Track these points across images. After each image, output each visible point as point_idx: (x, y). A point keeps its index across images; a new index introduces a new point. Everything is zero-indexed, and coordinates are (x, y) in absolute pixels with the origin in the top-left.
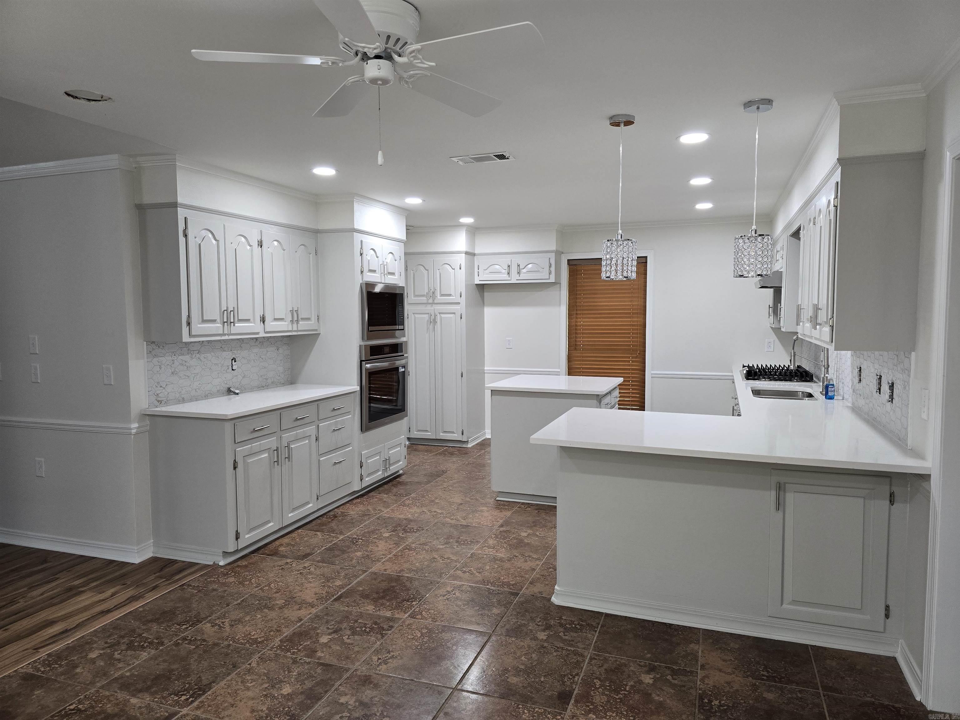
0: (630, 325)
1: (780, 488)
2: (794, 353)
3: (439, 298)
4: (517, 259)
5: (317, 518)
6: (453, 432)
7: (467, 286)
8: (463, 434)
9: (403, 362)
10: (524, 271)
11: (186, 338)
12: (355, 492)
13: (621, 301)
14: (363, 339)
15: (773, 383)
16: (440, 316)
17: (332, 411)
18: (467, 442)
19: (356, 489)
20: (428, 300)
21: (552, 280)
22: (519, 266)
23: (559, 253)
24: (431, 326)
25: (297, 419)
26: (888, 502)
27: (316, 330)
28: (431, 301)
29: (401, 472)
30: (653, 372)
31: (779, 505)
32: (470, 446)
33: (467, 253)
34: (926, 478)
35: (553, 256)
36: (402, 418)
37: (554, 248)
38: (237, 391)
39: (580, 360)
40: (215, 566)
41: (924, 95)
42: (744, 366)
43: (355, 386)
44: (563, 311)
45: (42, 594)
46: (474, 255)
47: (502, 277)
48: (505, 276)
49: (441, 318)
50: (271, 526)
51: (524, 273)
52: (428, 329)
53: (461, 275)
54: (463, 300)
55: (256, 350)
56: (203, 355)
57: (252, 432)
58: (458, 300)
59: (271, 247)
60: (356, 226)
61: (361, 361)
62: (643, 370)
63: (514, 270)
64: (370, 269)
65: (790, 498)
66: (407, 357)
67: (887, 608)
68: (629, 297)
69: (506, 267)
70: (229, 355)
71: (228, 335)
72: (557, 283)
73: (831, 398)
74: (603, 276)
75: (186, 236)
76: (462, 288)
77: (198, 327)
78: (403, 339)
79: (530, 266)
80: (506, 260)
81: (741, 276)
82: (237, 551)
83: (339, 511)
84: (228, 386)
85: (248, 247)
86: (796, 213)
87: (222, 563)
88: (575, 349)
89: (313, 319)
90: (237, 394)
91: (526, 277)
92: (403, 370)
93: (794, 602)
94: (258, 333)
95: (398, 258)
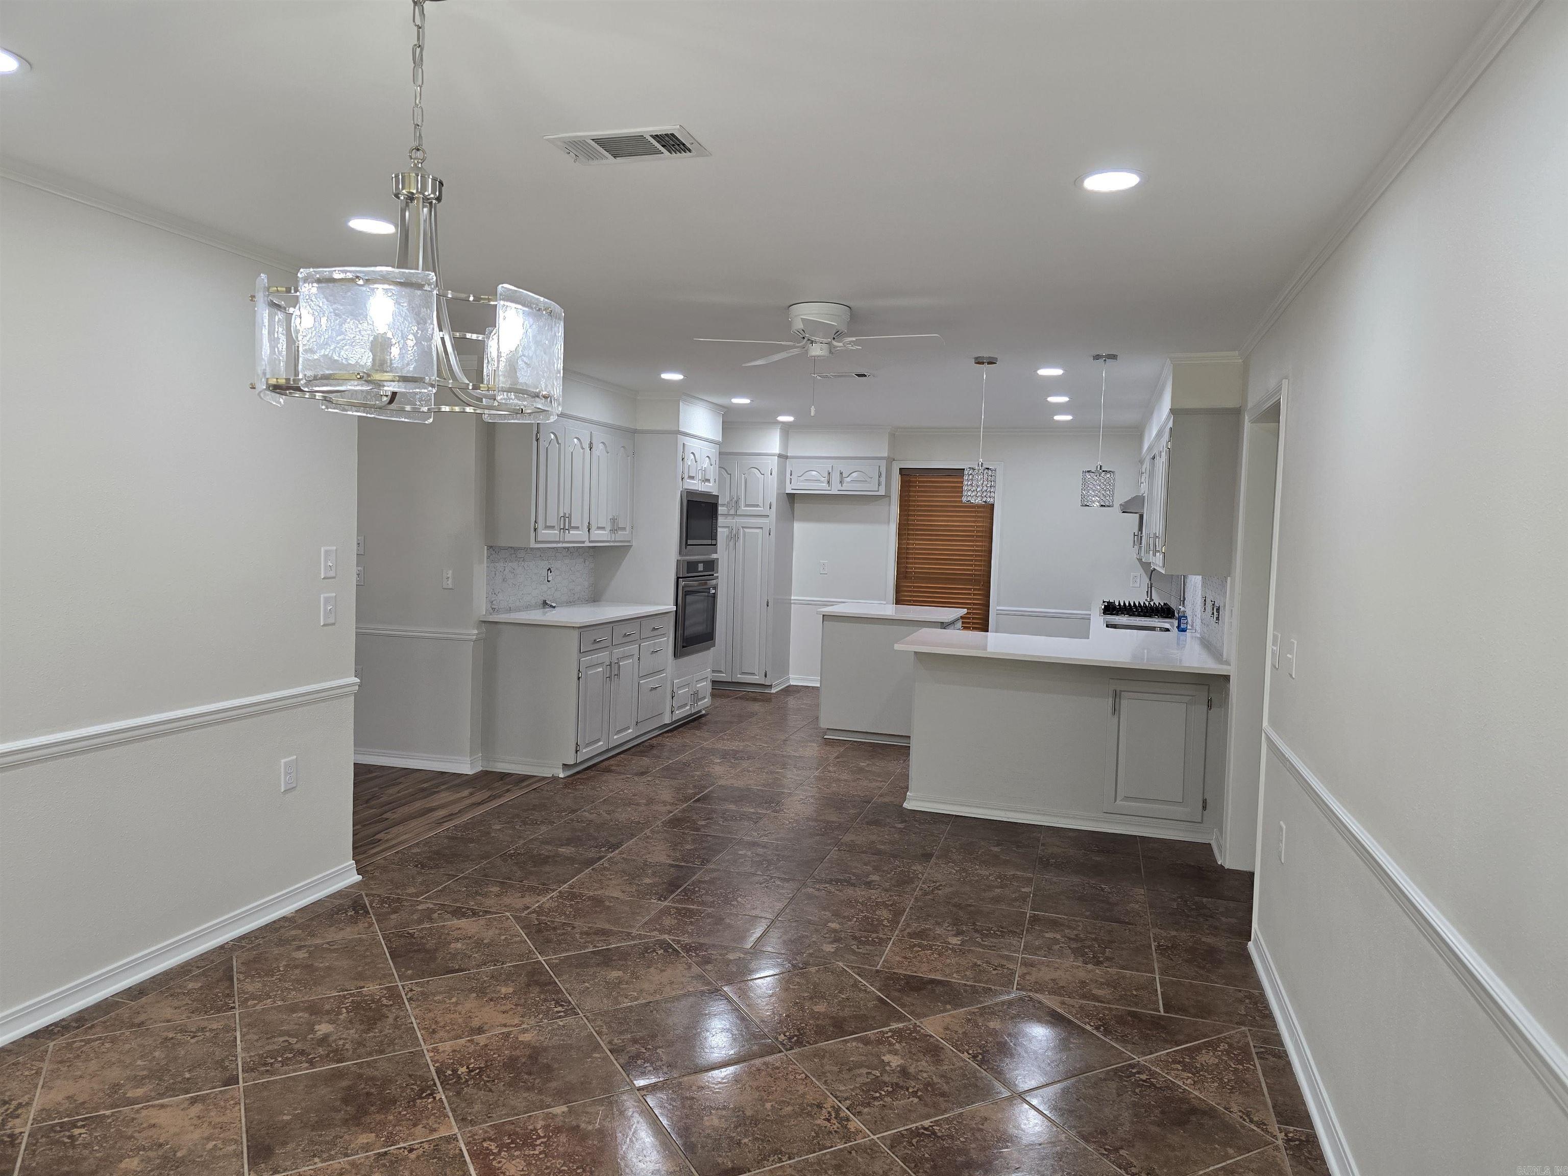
0: (973, 551)
1: (1116, 695)
2: (1151, 584)
3: (743, 509)
4: (840, 466)
5: (634, 747)
6: (753, 674)
7: (778, 494)
8: (766, 676)
9: (714, 582)
10: (849, 479)
11: (533, 545)
12: (666, 725)
13: (962, 521)
14: (680, 553)
15: (1132, 618)
16: (744, 531)
17: (652, 631)
18: (770, 686)
19: (667, 721)
20: (729, 510)
21: (882, 492)
22: (841, 473)
23: (890, 460)
24: (732, 544)
25: (625, 635)
26: (1206, 707)
27: (629, 541)
28: (732, 512)
29: (704, 712)
30: (998, 608)
31: (1115, 710)
32: (773, 691)
33: (780, 456)
34: (1227, 678)
35: (883, 464)
36: (708, 648)
37: (886, 455)
38: (554, 605)
39: (910, 591)
40: (555, 779)
41: (1240, 361)
42: (1104, 602)
43: (670, 605)
44: (893, 528)
45: (398, 792)
46: (787, 457)
47: (821, 487)
48: (825, 485)
49: (744, 533)
50: (601, 745)
51: (848, 482)
52: (728, 545)
53: (772, 482)
54: (773, 513)
55: (567, 561)
56: (526, 563)
57: (593, 643)
58: (767, 512)
59: (599, 449)
60: (681, 429)
61: (678, 578)
62: (987, 605)
63: (835, 478)
64: (690, 475)
65: (1124, 703)
66: (717, 577)
67: (1205, 802)
68: (973, 517)
69: (826, 475)
70: (545, 565)
71: (563, 542)
72: (887, 496)
73: (1184, 630)
74: (964, 499)
75: (537, 440)
76: (772, 497)
77: (544, 533)
78: (714, 556)
79: (854, 475)
80: (828, 465)
81: (1086, 505)
82: (576, 765)
83: (654, 742)
84: (543, 599)
85: (582, 450)
86: (1155, 438)
87: (562, 776)
88: (906, 577)
89: (628, 528)
90: (554, 607)
91: (850, 486)
92: (714, 591)
93: (1127, 798)
94: (584, 542)
95: (713, 463)
